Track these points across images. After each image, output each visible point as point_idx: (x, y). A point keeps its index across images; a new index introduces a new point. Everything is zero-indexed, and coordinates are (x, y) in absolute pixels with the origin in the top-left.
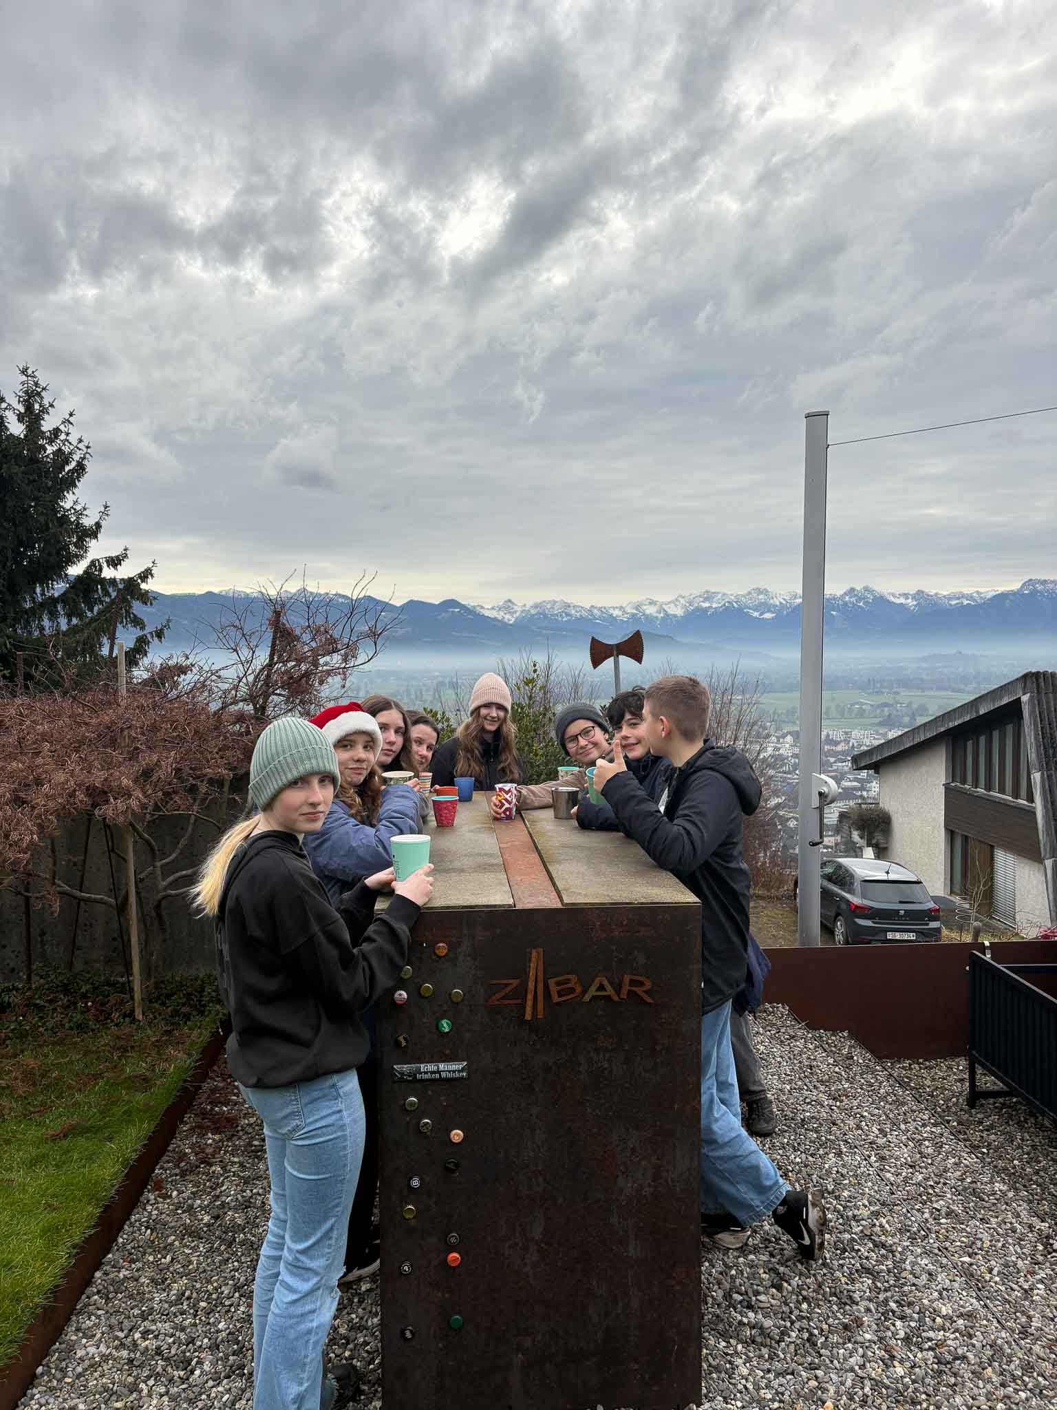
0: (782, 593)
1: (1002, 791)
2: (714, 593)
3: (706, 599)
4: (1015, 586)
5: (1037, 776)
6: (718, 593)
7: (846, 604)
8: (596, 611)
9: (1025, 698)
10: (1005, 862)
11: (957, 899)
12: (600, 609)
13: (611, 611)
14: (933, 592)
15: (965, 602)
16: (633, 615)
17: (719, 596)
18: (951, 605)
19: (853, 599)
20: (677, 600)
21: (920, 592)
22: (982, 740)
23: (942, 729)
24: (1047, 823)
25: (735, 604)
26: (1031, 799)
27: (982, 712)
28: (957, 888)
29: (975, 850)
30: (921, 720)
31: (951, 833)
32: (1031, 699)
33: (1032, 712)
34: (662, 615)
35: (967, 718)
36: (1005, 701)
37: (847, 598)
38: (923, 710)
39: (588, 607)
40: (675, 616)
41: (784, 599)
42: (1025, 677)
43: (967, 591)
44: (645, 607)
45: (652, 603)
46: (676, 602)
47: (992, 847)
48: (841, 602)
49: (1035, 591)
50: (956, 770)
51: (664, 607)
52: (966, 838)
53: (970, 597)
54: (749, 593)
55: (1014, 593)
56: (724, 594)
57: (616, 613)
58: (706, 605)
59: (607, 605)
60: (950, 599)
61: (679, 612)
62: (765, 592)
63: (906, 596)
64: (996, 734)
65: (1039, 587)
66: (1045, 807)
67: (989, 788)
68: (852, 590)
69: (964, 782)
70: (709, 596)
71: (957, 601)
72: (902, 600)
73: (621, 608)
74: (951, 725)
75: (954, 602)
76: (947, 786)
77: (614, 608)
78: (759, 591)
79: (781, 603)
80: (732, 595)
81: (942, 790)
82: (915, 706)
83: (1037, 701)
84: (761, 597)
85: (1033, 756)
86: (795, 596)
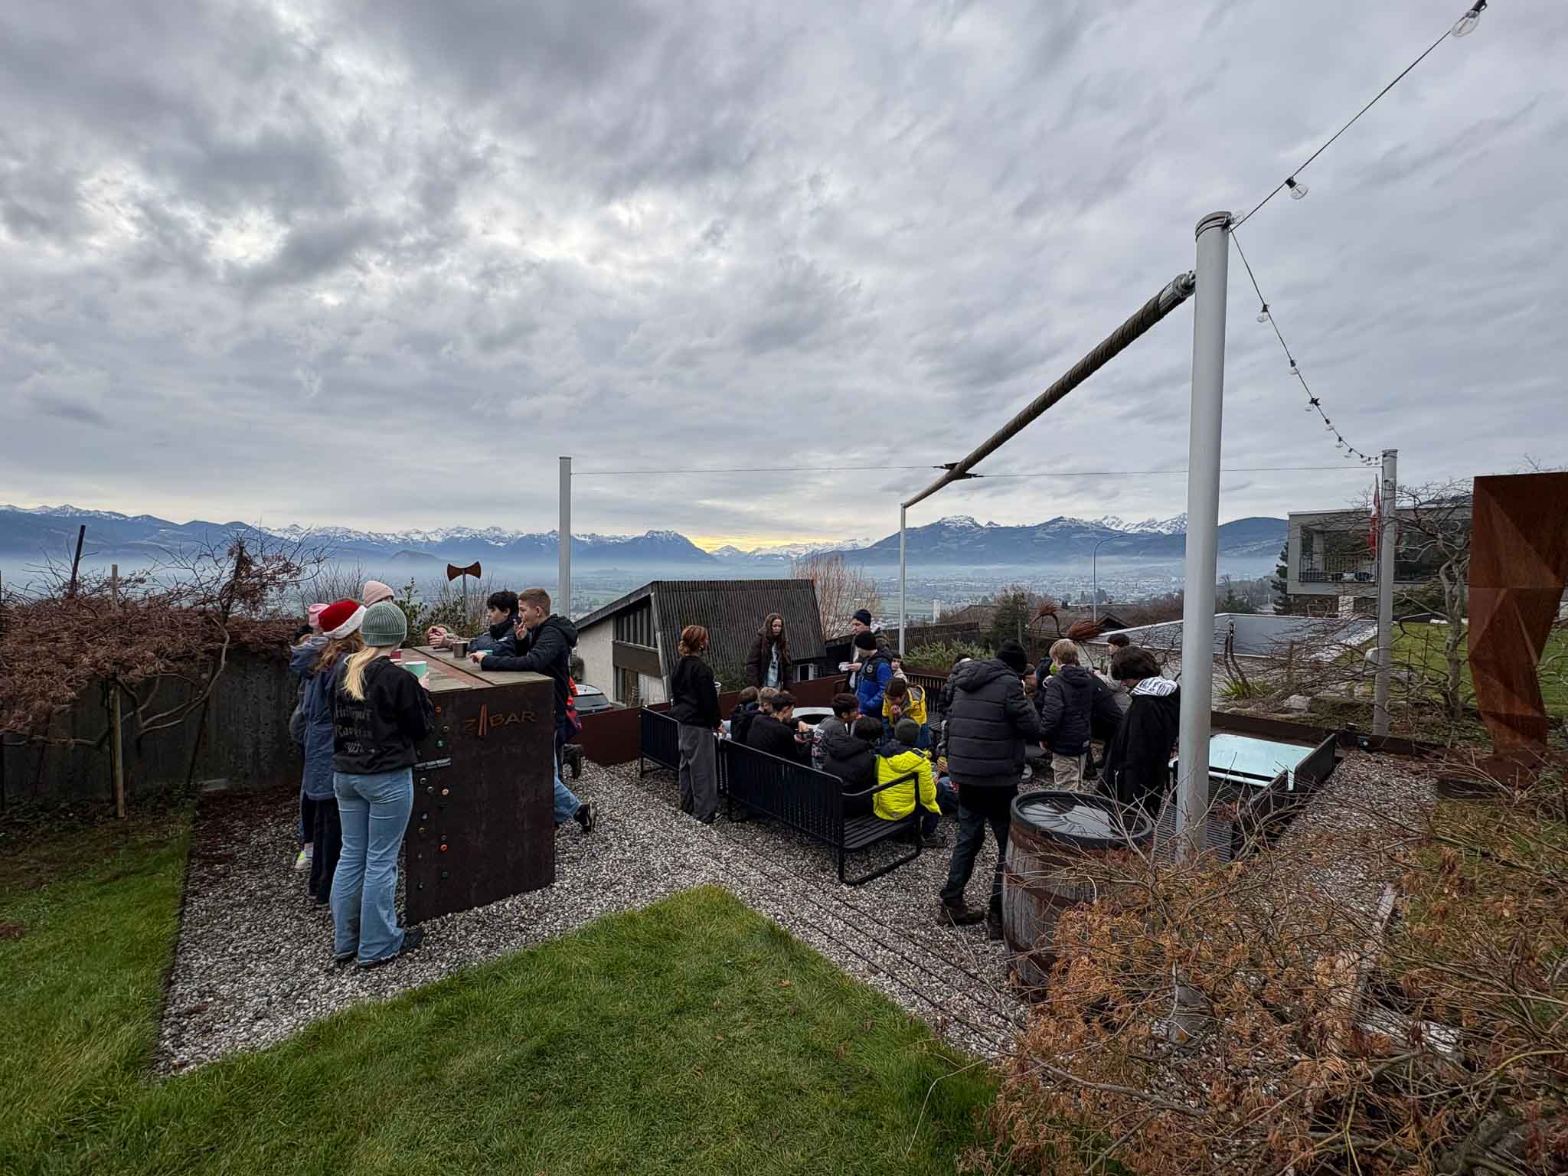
0: (510, 531)
1: (642, 643)
2: (463, 528)
3: (458, 532)
4: (643, 534)
5: (658, 634)
6: (467, 528)
7: (550, 539)
8: (373, 536)
9: (652, 594)
10: (643, 679)
11: (620, 703)
12: (376, 535)
13: (386, 536)
14: (601, 535)
15: (618, 541)
16: (403, 540)
17: (468, 530)
18: (610, 543)
19: (554, 537)
21: (593, 534)
22: (632, 617)
23: (611, 612)
24: (664, 658)
25: (478, 536)
26: (656, 646)
27: (631, 602)
28: (620, 698)
29: (630, 676)
30: (596, 608)
31: (616, 668)
32: (655, 595)
33: (656, 602)
34: (426, 540)
35: (624, 605)
36: (643, 596)
37: (551, 536)
38: (596, 603)
39: (366, 533)
40: (435, 542)
41: (511, 535)
42: (652, 583)
43: (619, 535)
44: (412, 535)
45: (418, 532)
46: (436, 532)
47: (637, 673)
48: (547, 538)
49: (653, 537)
50: (618, 634)
51: (429, 536)
52: (624, 670)
53: (620, 539)
54: (488, 530)
55: (643, 538)
56: (471, 529)
57: (389, 538)
58: (459, 535)
59: (382, 533)
60: (610, 539)
61: (439, 540)
62: (500, 530)
63: (585, 536)
64: (638, 613)
65: (655, 535)
66: (663, 650)
67: (635, 642)
68: (553, 531)
69: (622, 640)
70: (460, 530)
71: (613, 541)
72: (583, 539)
73: (394, 534)
74: (616, 609)
75: (611, 541)
76: (613, 642)
78: (495, 529)
79: (509, 537)
80: (476, 530)
81: (611, 644)
82: (591, 600)
83: (658, 595)
84: (496, 532)
85: (657, 625)
86: (518, 533)
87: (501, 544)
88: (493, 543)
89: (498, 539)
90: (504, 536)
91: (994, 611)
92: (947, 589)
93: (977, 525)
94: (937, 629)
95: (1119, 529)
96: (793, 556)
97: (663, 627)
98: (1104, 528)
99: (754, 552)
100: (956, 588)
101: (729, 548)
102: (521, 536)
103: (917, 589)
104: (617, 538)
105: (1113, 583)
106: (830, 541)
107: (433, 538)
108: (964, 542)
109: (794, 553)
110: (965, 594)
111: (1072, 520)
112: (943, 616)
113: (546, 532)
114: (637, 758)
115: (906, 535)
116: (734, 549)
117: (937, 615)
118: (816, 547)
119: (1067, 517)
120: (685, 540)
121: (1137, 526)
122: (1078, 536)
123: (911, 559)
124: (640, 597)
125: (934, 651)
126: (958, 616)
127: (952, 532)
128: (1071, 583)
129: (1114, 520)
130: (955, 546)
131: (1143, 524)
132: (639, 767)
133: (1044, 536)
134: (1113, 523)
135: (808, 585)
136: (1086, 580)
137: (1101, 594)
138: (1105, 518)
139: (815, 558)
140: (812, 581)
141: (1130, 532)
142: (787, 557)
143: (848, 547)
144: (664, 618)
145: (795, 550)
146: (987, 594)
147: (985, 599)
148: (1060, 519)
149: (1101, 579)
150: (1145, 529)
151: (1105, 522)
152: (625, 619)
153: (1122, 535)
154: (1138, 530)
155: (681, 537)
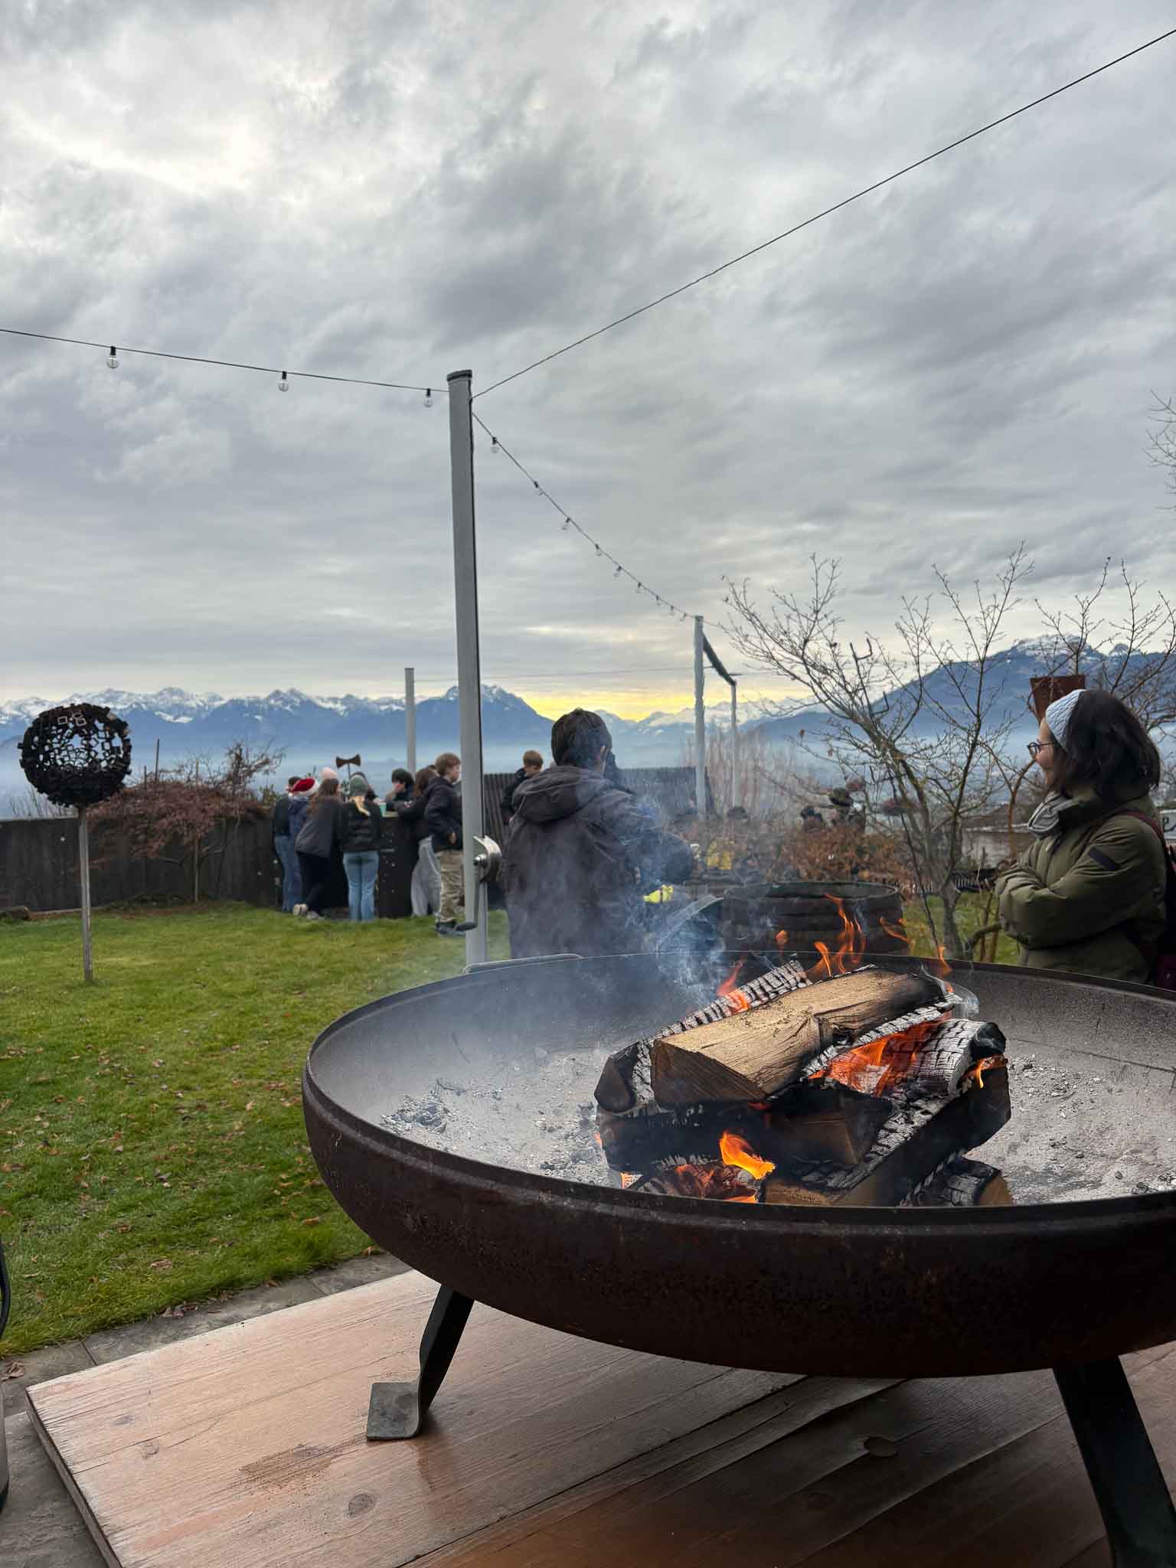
0: (199, 694)
2: (117, 692)
6: (123, 692)
7: (271, 708)
14: (361, 697)
15: (395, 708)
16: (15, 718)
17: (125, 696)
18: (380, 711)
19: (279, 703)
21: (349, 697)
25: (144, 706)
37: (272, 702)
41: (202, 701)
48: (266, 706)
54: (161, 694)
55: (441, 700)
56: (130, 694)
60: (379, 704)
62: (180, 693)
63: (335, 700)
68: (277, 693)
71: (387, 707)
72: (330, 705)
75: (383, 708)
78: (172, 691)
79: (198, 706)
80: (140, 695)
84: (175, 698)
86: (215, 698)
87: (184, 720)
88: (169, 718)
89: (179, 709)
90: (188, 703)
99: (649, 720)
102: (217, 704)
104: (391, 701)
113: (263, 695)
120: (519, 702)
155: (511, 696)
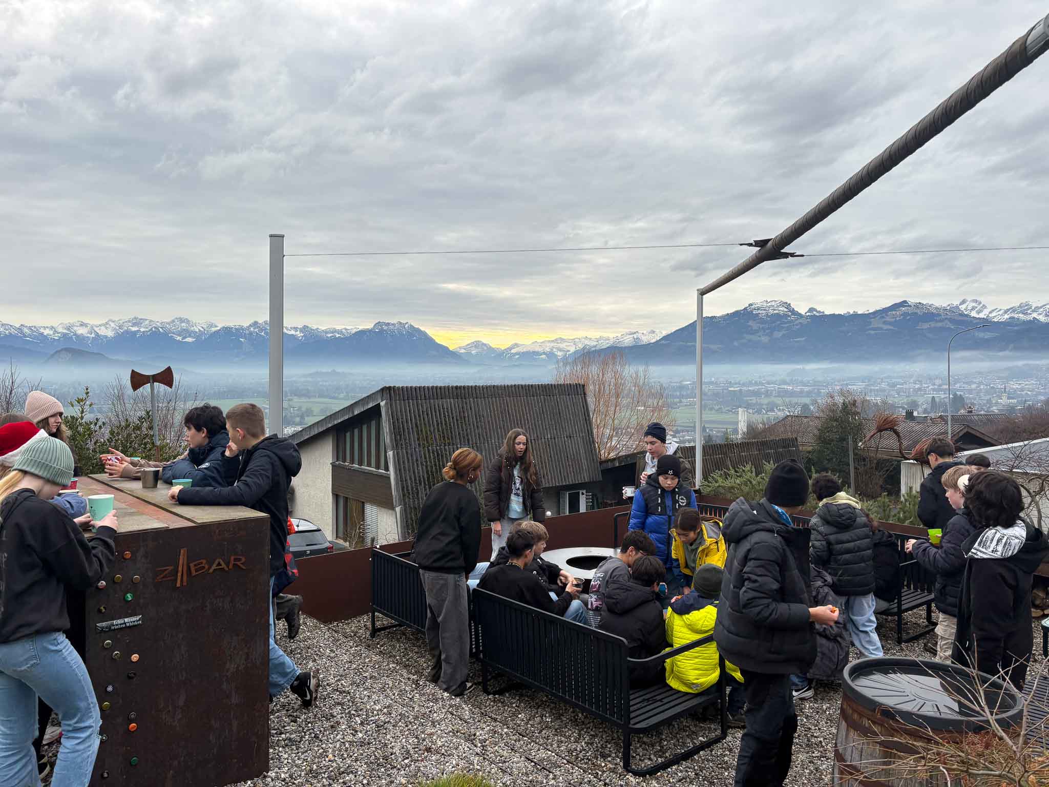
0: (201, 323)
1: (369, 465)
2: (141, 319)
3: (134, 325)
4: (370, 326)
5: (390, 454)
6: (146, 320)
7: (251, 333)
8: (26, 330)
9: (383, 404)
10: (371, 511)
11: (341, 542)
12: (30, 328)
13: (42, 330)
14: (315, 327)
15: (338, 336)
16: (64, 335)
17: (147, 322)
18: (327, 337)
19: (256, 330)
20: (107, 323)
21: (305, 327)
22: (356, 431)
23: (330, 425)
24: (397, 483)
25: (161, 330)
26: (387, 469)
27: (356, 413)
28: (341, 534)
29: (353, 505)
30: (310, 421)
31: (336, 496)
32: (386, 403)
33: (387, 412)
34: (93, 335)
35: (346, 417)
36: (371, 405)
37: (252, 329)
38: (309, 412)
39: (18, 326)
40: (106, 337)
41: (202, 327)
42: (383, 390)
43: (338, 327)
44: (75, 328)
45: (83, 325)
46: (106, 325)
47: (363, 503)
48: (247, 332)
49: (382, 331)
50: (339, 453)
51: (96, 329)
52: (346, 499)
53: (340, 332)
54: (173, 321)
55: (370, 331)
56: (151, 321)
57: (47, 332)
58: (134, 329)
59: (37, 325)
60: (326, 333)
61: (110, 334)
62: (188, 321)
63: (296, 329)
64: (365, 428)
65: (385, 328)
66: (396, 473)
67: (361, 463)
68: (256, 323)
69: (344, 461)
70: (137, 322)
71: (332, 335)
72: (293, 332)
73: (52, 328)
74: (336, 422)
75: (329, 335)
76: (333, 465)
77: (45, 328)
78: (181, 320)
79: (200, 330)
80: (158, 322)
81: (330, 467)
82: (304, 409)
83: (390, 405)
84: (183, 324)
85: (388, 440)
86: (211, 325)
87: (189, 340)
88: (179, 338)
89: (186, 333)
91: (817, 423)
92: (757, 394)
93: (793, 312)
94: (744, 446)
95: (982, 315)
96: (560, 353)
97: (396, 446)
98: (962, 315)
99: (510, 349)
100: (768, 394)
101: (477, 344)
102: (214, 329)
103: (716, 395)
104: (335, 331)
105: (974, 386)
106: (605, 335)
107: (102, 331)
108: (778, 334)
109: (560, 350)
110: (779, 401)
111: (919, 305)
112: (751, 430)
113: (246, 324)
114: (366, 613)
115: (703, 327)
116: (485, 345)
117: (742, 427)
118: (587, 342)
119: (912, 300)
120: (424, 334)
121: (1006, 312)
122: (926, 326)
123: (709, 355)
124: (366, 408)
125: (740, 476)
126: (770, 429)
127: (762, 321)
128: (917, 386)
129: (974, 304)
130: (765, 339)
131: (1013, 310)
132: (369, 624)
133: (881, 326)
134: (973, 308)
135: (577, 391)
136: (938, 382)
137: (958, 400)
138: (963, 302)
139: (587, 355)
140: (584, 386)
141: (996, 320)
142: (550, 355)
143: (628, 341)
144: (398, 433)
145: (563, 346)
146: (807, 400)
147: (805, 407)
148: (904, 303)
149: (956, 382)
150: (1016, 316)
151: (963, 307)
152: (348, 435)
153: (986, 324)
154: (1006, 316)
155: (418, 330)
